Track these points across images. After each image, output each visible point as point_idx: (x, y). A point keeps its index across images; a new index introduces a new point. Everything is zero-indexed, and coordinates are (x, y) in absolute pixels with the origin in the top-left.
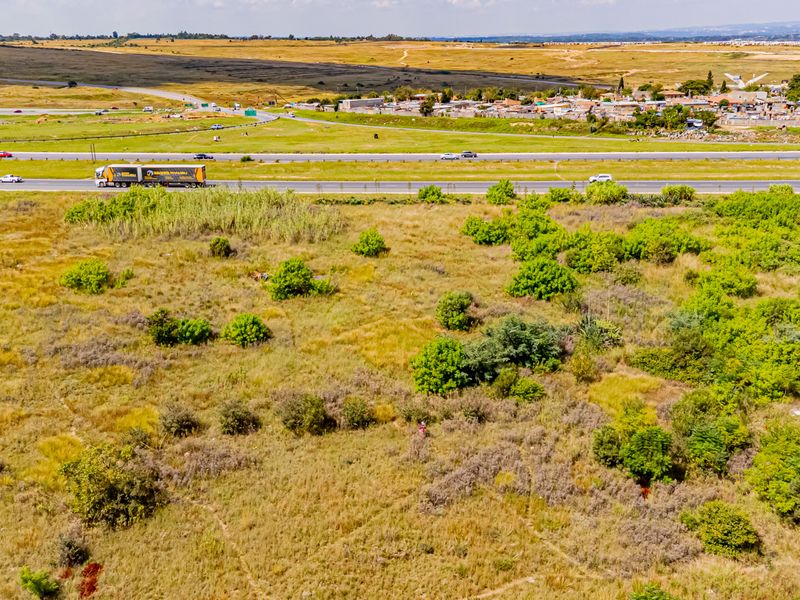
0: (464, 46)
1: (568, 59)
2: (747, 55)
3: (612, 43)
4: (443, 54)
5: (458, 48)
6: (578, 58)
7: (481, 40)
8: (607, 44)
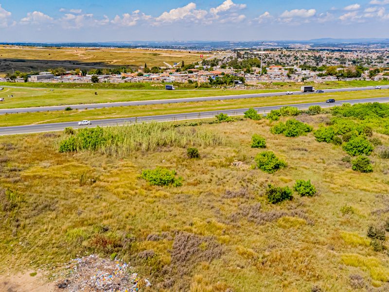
0: (16, 47)
1: (78, 55)
2: (159, 54)
3: (96, 48)
4: (8, 52)
5: (13, 48)
6: (83, 54)
7: (24, 45)
8: (93, 48)
